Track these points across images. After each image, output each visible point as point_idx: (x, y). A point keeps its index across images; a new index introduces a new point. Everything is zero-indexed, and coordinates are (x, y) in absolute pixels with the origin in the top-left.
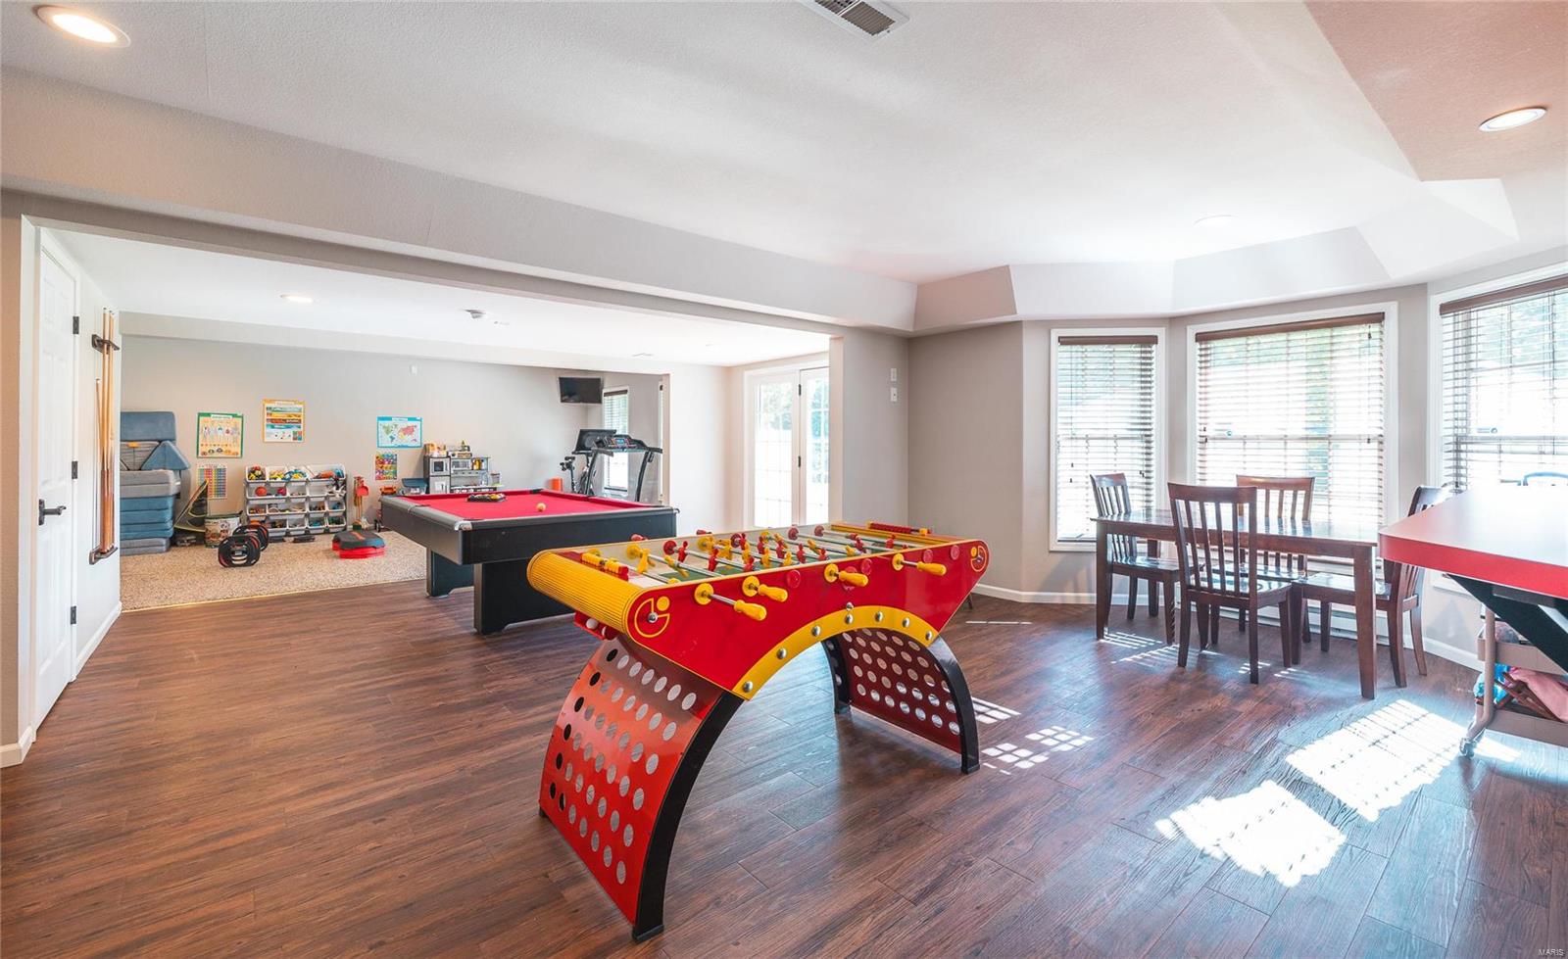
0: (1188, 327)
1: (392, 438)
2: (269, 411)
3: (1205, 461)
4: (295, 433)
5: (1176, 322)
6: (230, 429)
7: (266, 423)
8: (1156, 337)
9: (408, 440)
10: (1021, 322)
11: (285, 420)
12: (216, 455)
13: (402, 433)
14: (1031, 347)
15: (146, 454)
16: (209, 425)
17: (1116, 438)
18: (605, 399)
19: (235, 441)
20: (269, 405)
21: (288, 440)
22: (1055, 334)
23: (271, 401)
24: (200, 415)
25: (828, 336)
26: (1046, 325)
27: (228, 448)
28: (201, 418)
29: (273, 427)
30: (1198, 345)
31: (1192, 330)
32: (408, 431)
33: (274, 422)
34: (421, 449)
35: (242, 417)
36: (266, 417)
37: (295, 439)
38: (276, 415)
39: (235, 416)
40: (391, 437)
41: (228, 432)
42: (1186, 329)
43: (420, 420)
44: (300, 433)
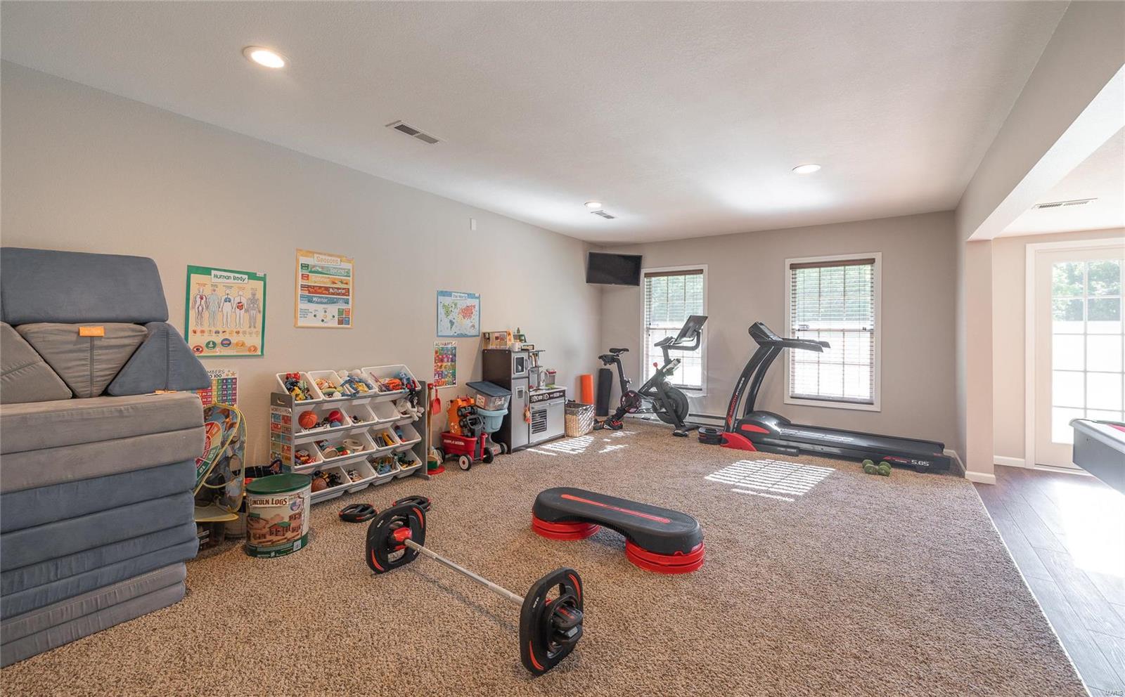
1: (452, 323)
2: (305, 272)
4: (340, 312)
6: (244, 301)
7: (300, 292)
9: (466, 325)
11: (327, 289)
12: (219, 351)
13: (461, 316)
15: (122, 355)
16: (207, 291)
18: (644, 281)
19: (252, 324)
20: (303, 260)
21: (330, 325)
23: (311, 253)
24: (192, 270)
27: (241, 338)
28: (195, 278)
29: (310, 301)
32: (467, 312)
33: (313, 292)
34: (478, 339)
35: (263, 279)
36: (300, 282)
37: (340, 322)
38: (315, 280)
39: (252, 276)
40: (451, 321)
41: (240, 306)
43: (479, 298)
44: (348, 312)
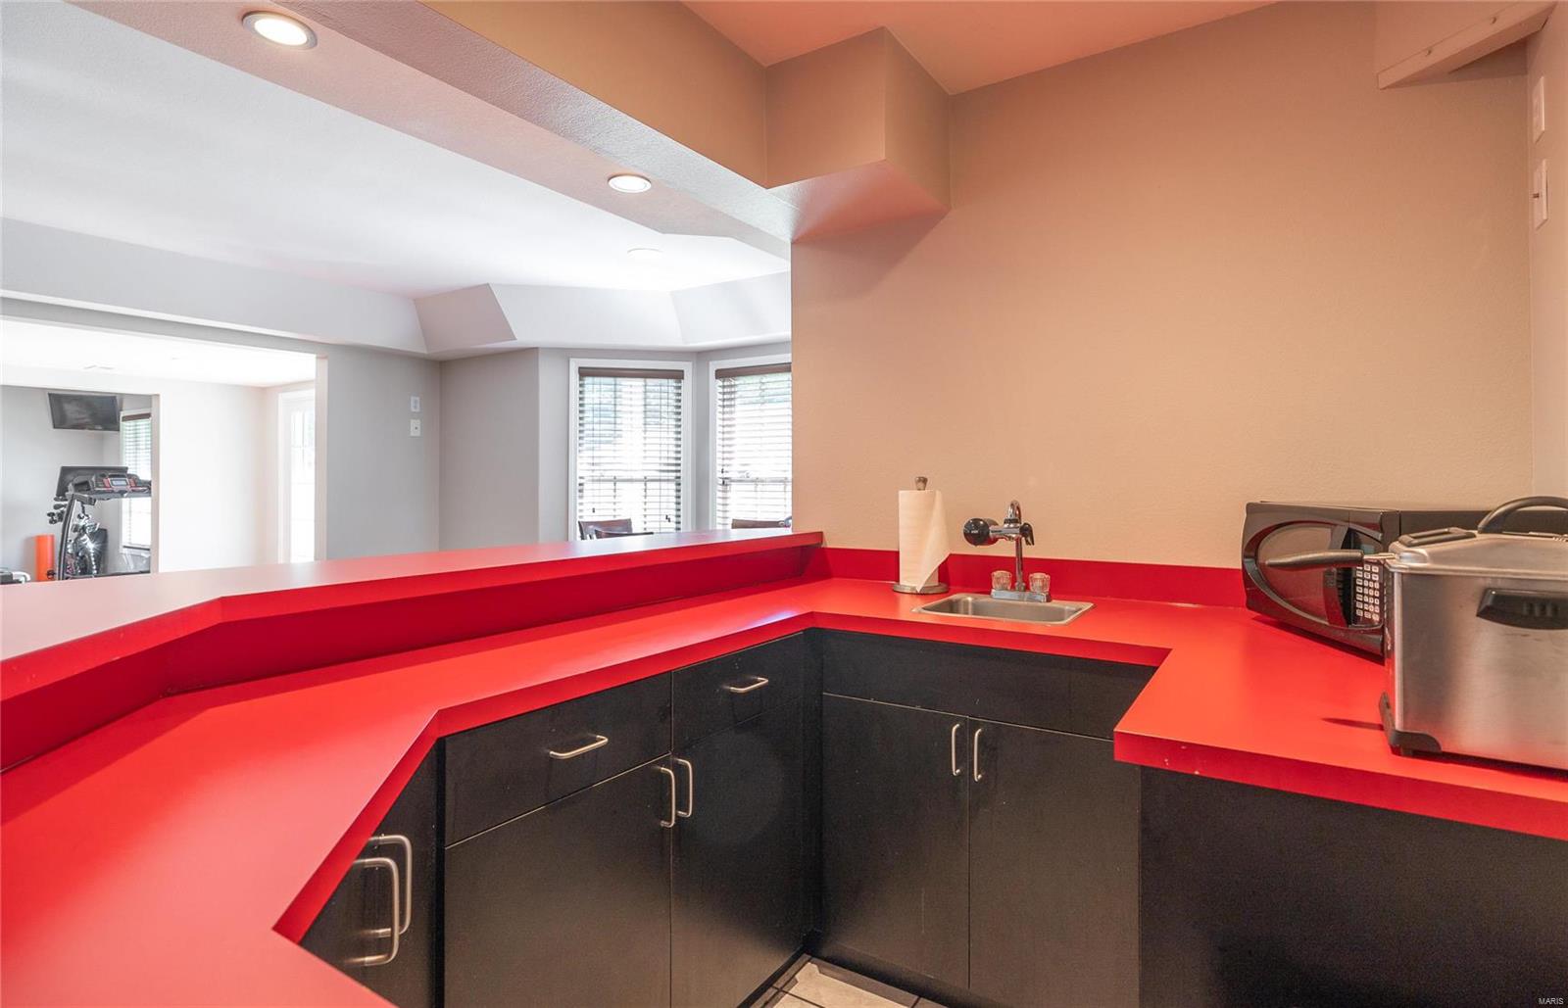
0: (711, 363)
3: (726, 505)
5: (701, 356)
8: (683, 371)
10: (537, 348)
14: (547, 376)
17: (646, 480)
18: (125, 426)
22: (575, 365)
25: (315, 356)
26: (565, 353)
30: (720, 383)
31: (715, 365)
42: (708, 364)
